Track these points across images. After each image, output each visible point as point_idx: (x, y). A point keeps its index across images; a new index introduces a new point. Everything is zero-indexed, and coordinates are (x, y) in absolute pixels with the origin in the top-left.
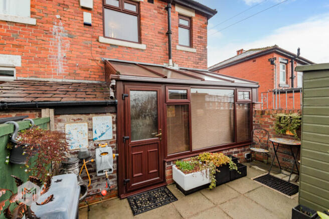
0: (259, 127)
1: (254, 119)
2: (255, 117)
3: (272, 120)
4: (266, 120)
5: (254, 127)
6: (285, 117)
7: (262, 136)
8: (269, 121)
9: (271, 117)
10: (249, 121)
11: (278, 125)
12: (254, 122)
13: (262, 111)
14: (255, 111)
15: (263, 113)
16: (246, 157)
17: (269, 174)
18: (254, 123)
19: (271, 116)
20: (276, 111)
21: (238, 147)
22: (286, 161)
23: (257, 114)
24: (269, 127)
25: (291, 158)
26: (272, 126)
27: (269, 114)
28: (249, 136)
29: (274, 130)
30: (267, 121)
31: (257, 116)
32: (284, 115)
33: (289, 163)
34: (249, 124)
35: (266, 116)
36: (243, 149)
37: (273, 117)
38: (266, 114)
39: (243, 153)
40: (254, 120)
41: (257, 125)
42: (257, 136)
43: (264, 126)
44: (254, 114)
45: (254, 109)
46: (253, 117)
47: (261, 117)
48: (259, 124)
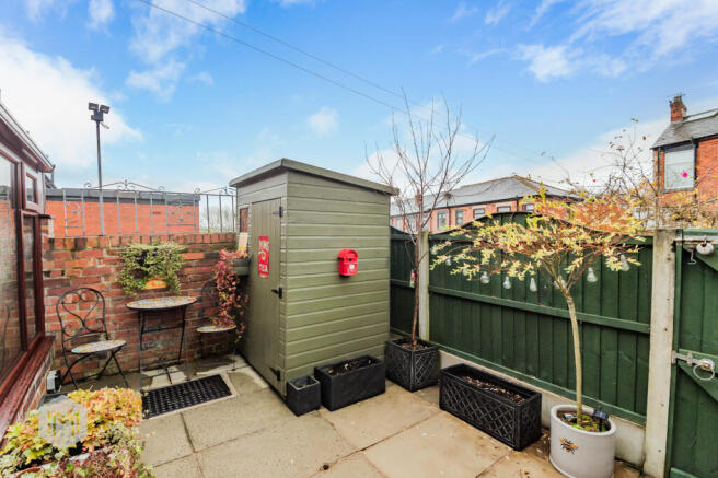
0: (64, 287)
1: (46, 265)
2: (50, 258)
3: (107, 261)
4: (90, 264)
5: (46, 289)
6: (156, 250)
8: (99, 266)
9: (106, 256)
11: (135, 272)
12: (48, 274)
13: (76, 240)
14: (51, 241)
15: (78, 244)
16: (51, 387)
18: (45, 278)
19: (105, 251)
20: (116, 239)
22: (147, 348)
23: (59, 248)
24: (99, 282)
25: (158, 338)
26: (107, 276)
27: (98, 248)
29: (119, 285)
30: (93, 267)
31: (58, 256)
32: (152, 247)
33: (153, 350)
35: (90, 254)
37: (111, 253)
38: (89, 248)
40: (45, 270)
41: (61, 282)
43: (85, 281)
44: (43, 251)
45: (43, 235)
46: (43, 260)
47: (74, 257)
48: (64, 277)
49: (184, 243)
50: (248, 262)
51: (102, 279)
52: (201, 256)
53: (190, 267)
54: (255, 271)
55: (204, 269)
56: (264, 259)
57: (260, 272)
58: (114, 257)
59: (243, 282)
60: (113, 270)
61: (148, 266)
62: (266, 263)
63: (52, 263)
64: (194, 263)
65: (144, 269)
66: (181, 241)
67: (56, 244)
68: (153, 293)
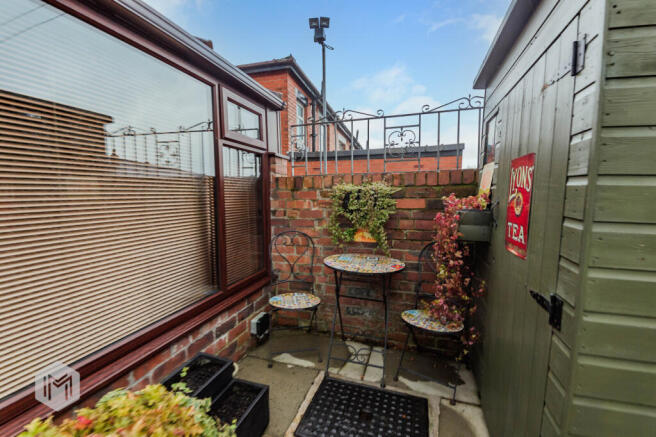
0: (286, 228)
1: (274, 205)
2: (276, 197)
3: (320, 204)
4: (306, 207)
5: (273, 228)
6: (359, 191)
7: (295, 254)
8: (313, 209)
9: (319, 198)
10: (260, 212)
11: (340, 218)
12: (274, 212)
13: (295, 178)
14: (277, 179)
15: (297, 183)
16: (254, 331)
17: (327, 374)
18: (272, 217)
19: (318, 192)
20: (329, 179)
21: (230, 309)
22: (354, 314)
23: (284, 190)
24: (313, 226)
26: (320, 221)
27: (312, 188)
28: (259, 257)
29: (327, 232)
30: (308, 210)
31: (283, 195)
32: (357, 188)
33: (360, 318)
34: (259, 222)
35: (306, 195)
36: (246, 306)
37: (324, 195)
38: (305, 188)
39: (247, 320)
40: (272, 209)
41: (283, 222)
42: (284, 255)
43: (301, 224)
44: (272, 190)
45: (272, 173)
46: (271, 199)
47: (293, 197)
48: (286, 218)
49: (400, 185)
50: (488, 217)
51: (316, 223)
52: (421, 204)
53: (407, 218)
54: (499, 236)
55: (424, 223)
56: (518, 211)
57: (509, 241)
58: (327, 200)
59: (477, 256)
60: (325, 215)
61: (351, 212)
62: (524, 220)
63: (277, 203)
64: (411, 214)
65: (348, 215)
66: (396, 182)
67: (280, 183)
68: (362, 248)
